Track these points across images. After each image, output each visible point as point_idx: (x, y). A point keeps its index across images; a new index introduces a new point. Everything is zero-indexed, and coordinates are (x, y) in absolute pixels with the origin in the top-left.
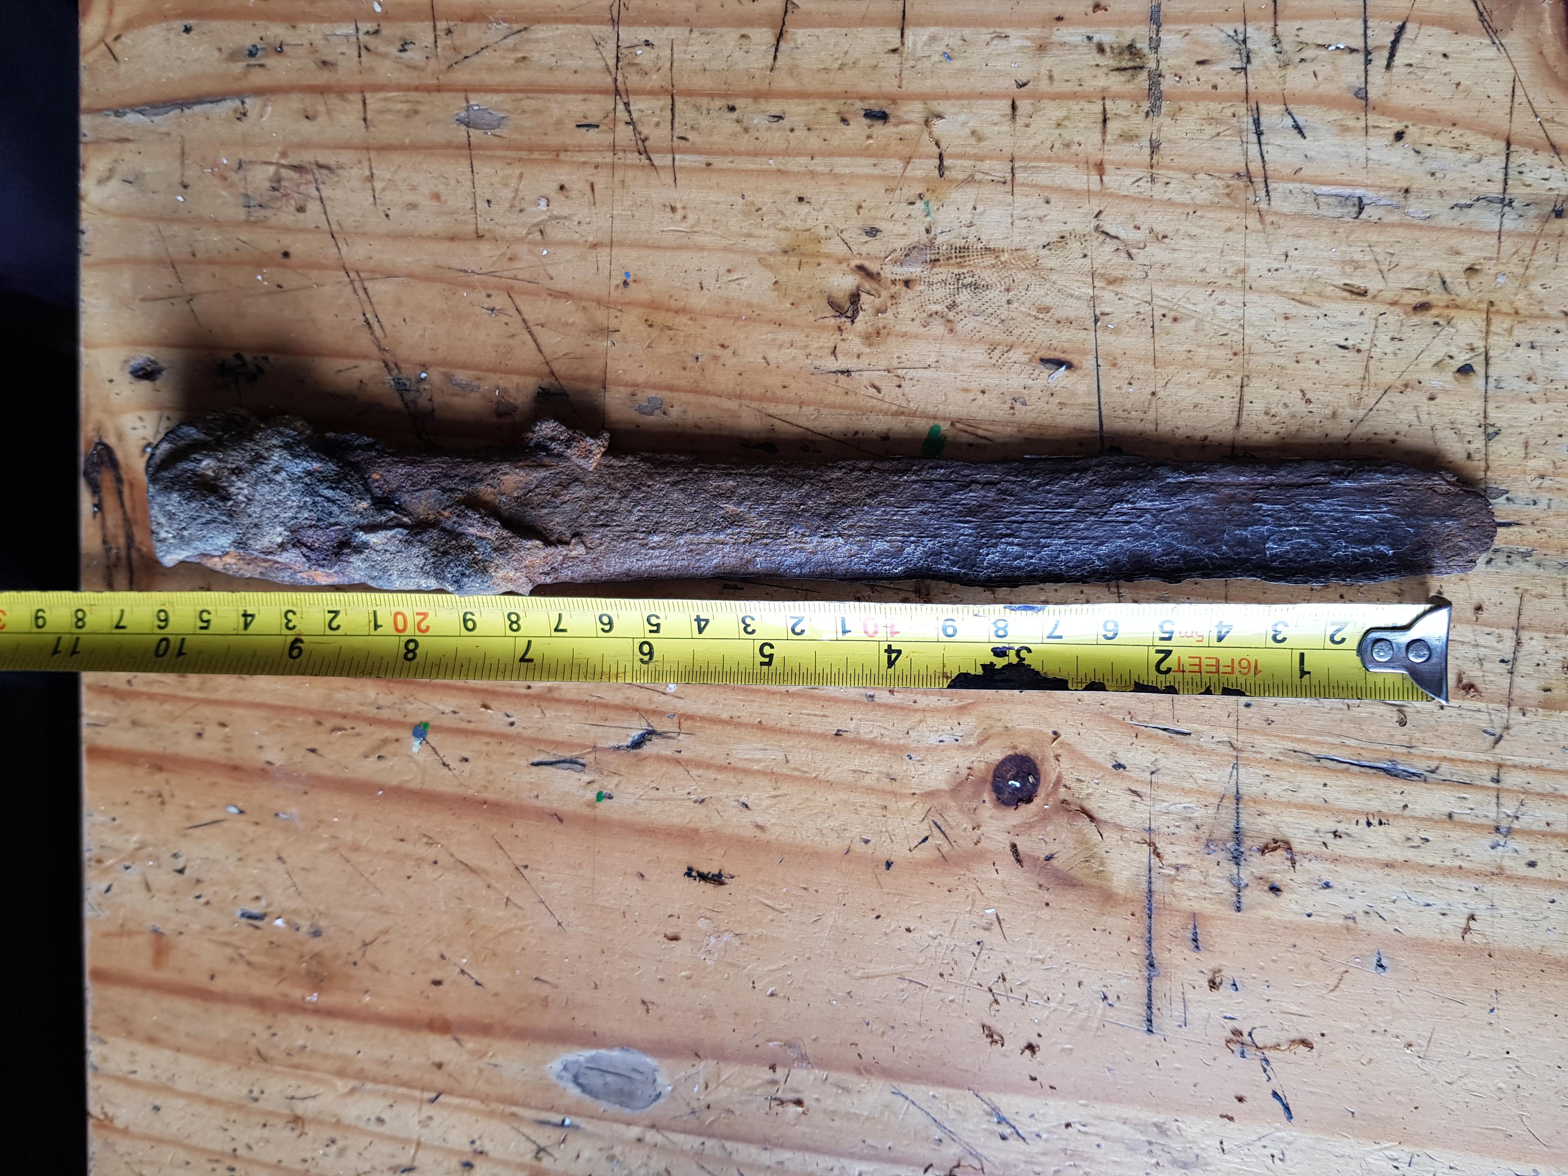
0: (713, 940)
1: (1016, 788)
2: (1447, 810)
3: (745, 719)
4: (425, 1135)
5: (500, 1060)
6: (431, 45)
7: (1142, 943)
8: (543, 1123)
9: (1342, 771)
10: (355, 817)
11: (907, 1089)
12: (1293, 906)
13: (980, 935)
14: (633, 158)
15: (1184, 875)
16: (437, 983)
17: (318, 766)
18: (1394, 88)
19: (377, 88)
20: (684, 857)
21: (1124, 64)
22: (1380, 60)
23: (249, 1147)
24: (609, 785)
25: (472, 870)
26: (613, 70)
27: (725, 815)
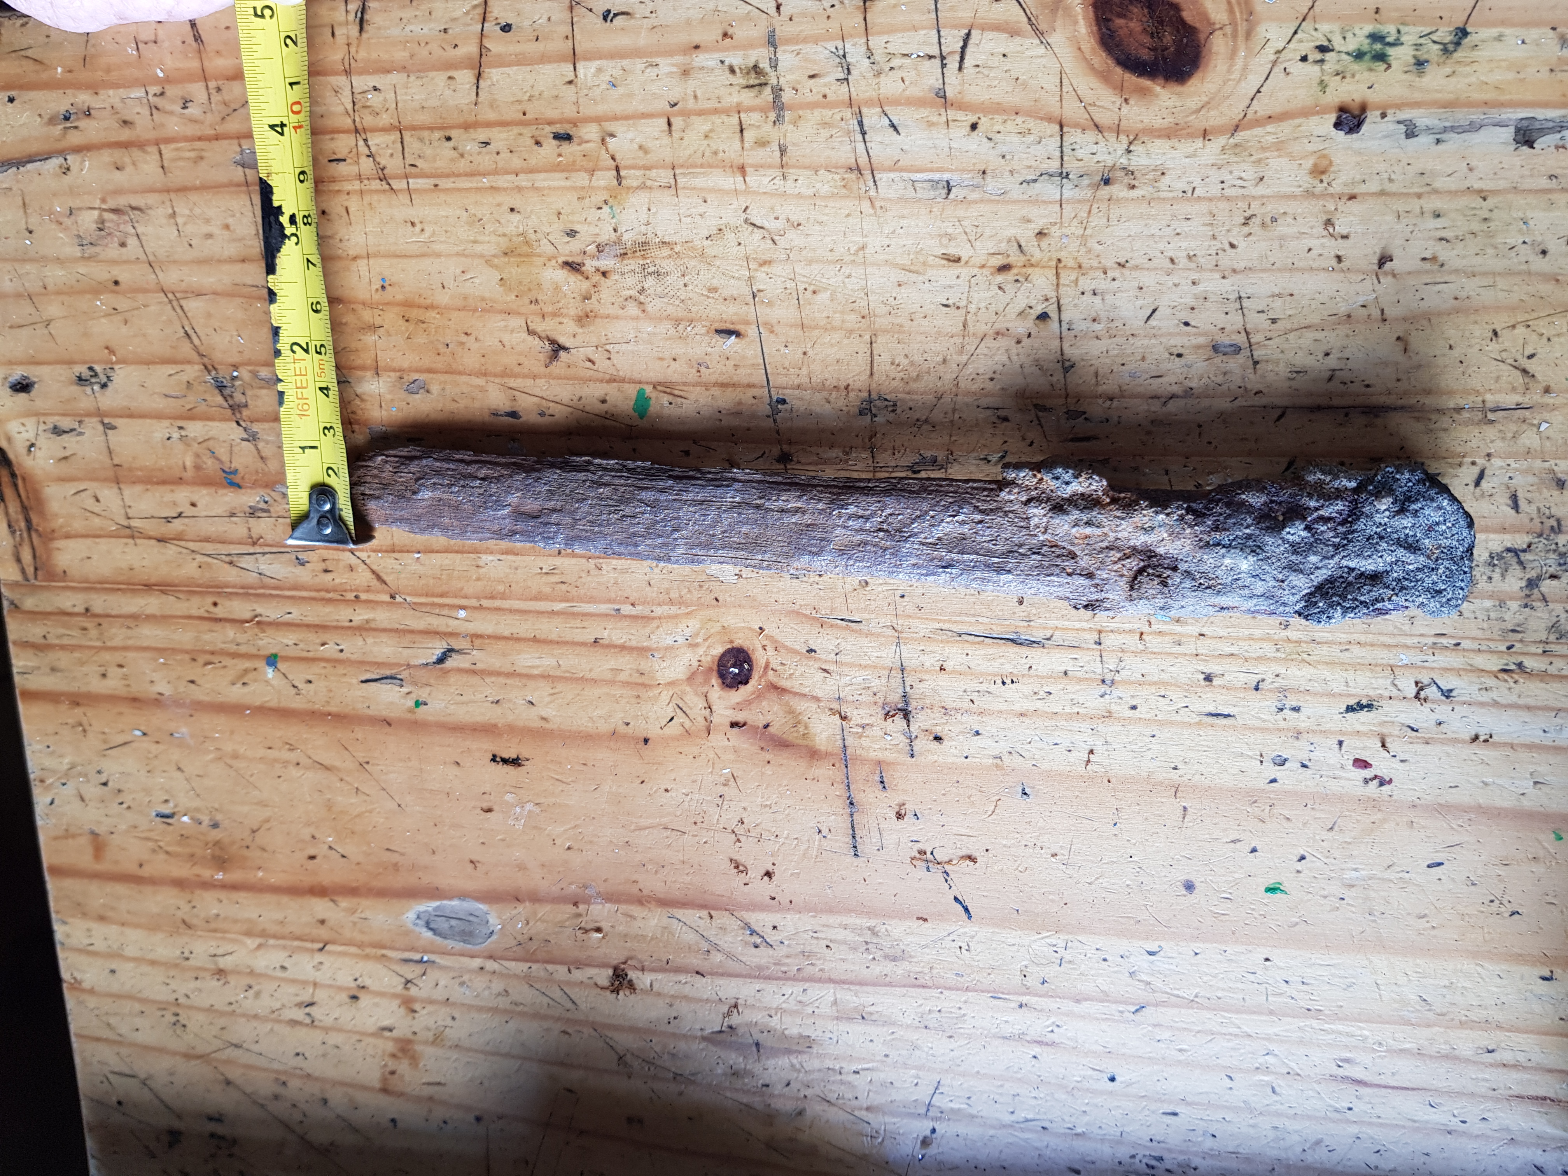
0: (518, 810)
1: (736, 674)
2: (1063, 669)
3: (523, 635)
4: (319, 976)
5: (367, 914)
6: (206, 101)
7: (843, 786)
8: (407, 961)
9: (978, 643)
10: (232, 732)
11: (679, 913)
12: (953, 750)
13: (721, 790)
14: (376, 184)
15: (868, 732)
16: (312, 858)
17: (197, 694)
18: (967, 85)
19: (168, 141)
20: (489, 746)
21: (752, 82)
22: (953, 63)
23: (187, 996)
24: (423, 694)
25: (327, 768)
26: (351, 112)
27: (517, 712)
